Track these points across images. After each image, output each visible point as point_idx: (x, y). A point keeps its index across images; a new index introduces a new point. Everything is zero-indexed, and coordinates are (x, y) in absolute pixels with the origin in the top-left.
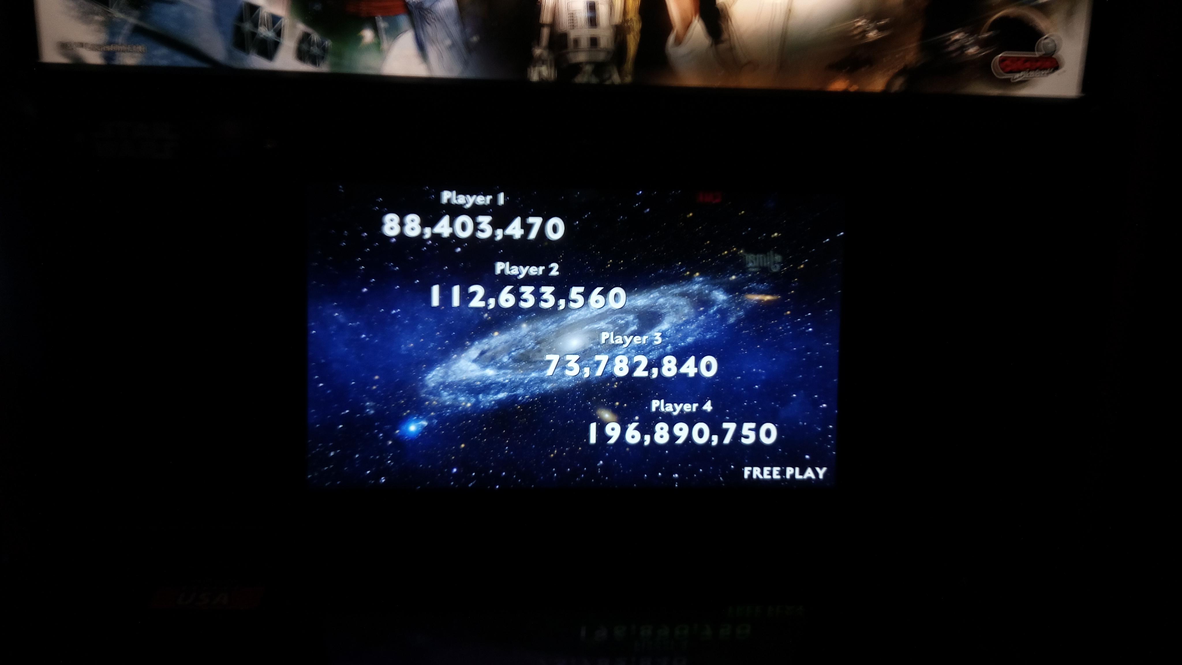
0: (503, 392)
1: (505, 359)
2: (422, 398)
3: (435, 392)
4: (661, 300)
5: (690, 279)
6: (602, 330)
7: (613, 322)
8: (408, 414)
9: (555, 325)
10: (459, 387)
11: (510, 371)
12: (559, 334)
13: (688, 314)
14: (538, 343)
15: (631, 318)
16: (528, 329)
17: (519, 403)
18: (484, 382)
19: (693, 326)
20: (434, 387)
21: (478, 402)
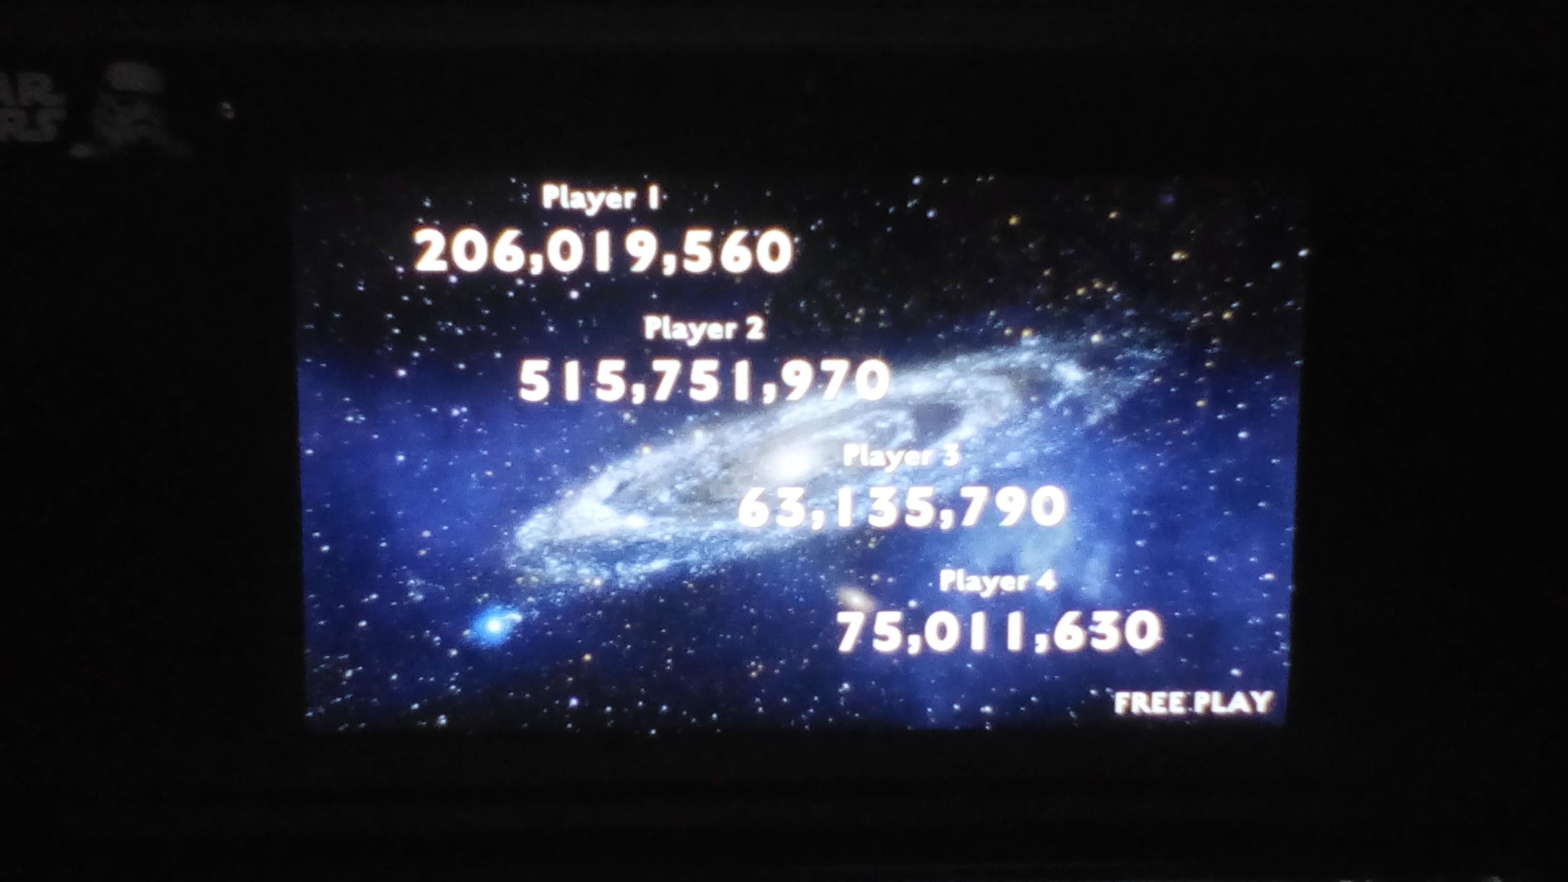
0: (662, 557)
1: (665, 497)
2: (509, 571)
3: (535, 560)
4: (959, 384)
5: (1013, 342)
6: (844, 441)
7: (869, 427)
8: (485, 602)
9: (756, 433)
10: (579, 550)
11: (672, 520)
12: (764, 448)
13: (1009, 409)
14: (726, 466)
15: (901, 417)
16: (707, 441)
17: (689, 577)
18: (624, 541)
19: (1019, 432)
20: (532, 551)
21: (616, 576)
